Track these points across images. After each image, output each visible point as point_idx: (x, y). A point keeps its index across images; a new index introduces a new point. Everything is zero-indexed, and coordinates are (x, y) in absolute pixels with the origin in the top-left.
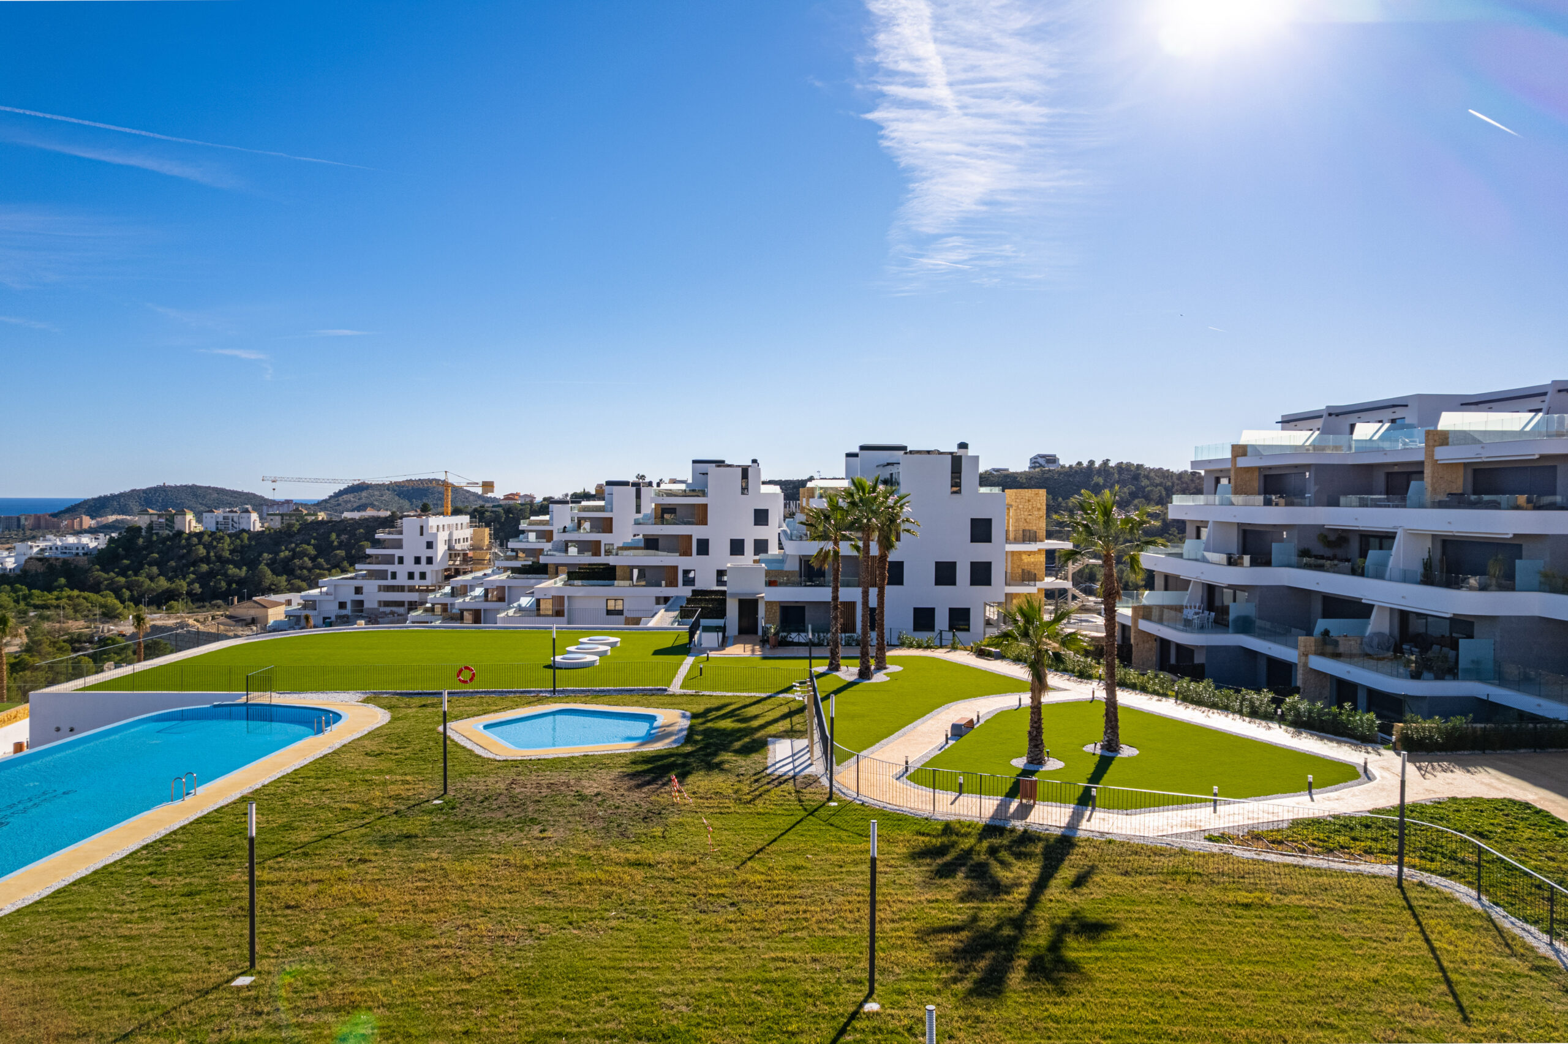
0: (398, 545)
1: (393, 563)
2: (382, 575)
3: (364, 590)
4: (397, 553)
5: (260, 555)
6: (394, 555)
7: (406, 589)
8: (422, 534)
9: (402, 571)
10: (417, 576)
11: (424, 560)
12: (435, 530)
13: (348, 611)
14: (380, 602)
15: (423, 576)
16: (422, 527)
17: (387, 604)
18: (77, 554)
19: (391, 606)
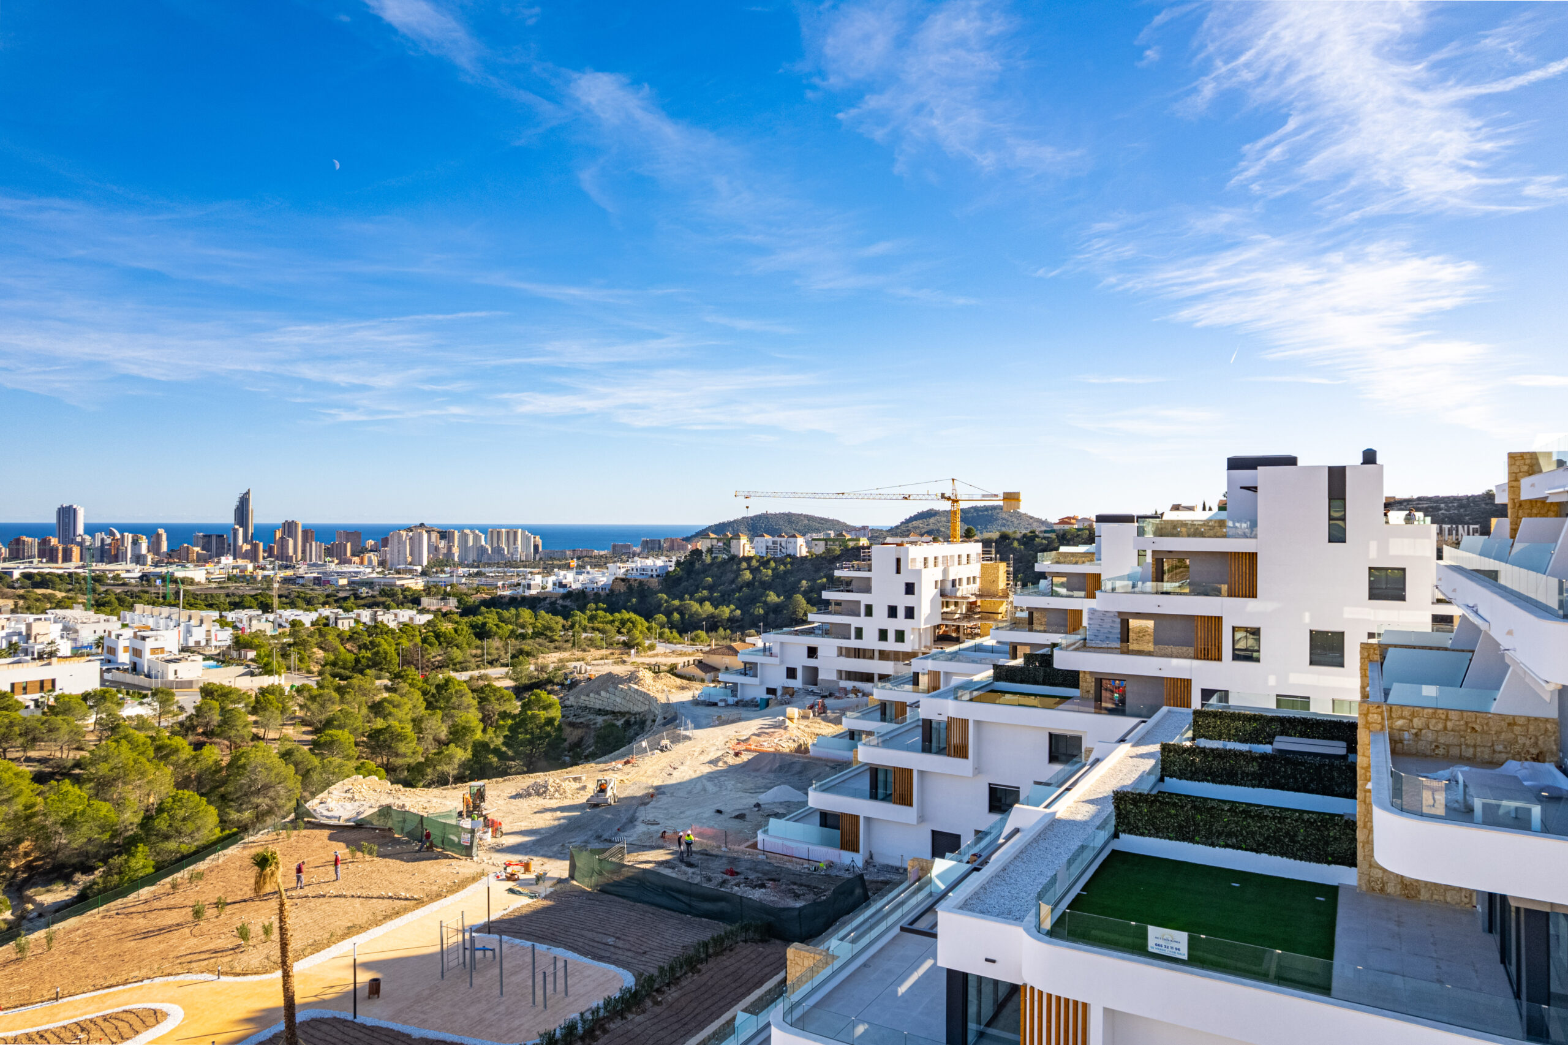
0: (866, 587)
1: (859, 615)
2: (842, 631)
3: (820, 653)
4: (864, 599)
5: (800, 581)
6: (858, 602)
7: (877, 654)
8: (898, 571)
9: (871, 626)
10: (891, 636)
11: (901, 612)
12: (919, 565)
13: (797, 683)
14: (840, 672)
15: (900, 636)
16: (898, 561)
17: (851, 676)
18: (652, 576)
19: (855, 680)
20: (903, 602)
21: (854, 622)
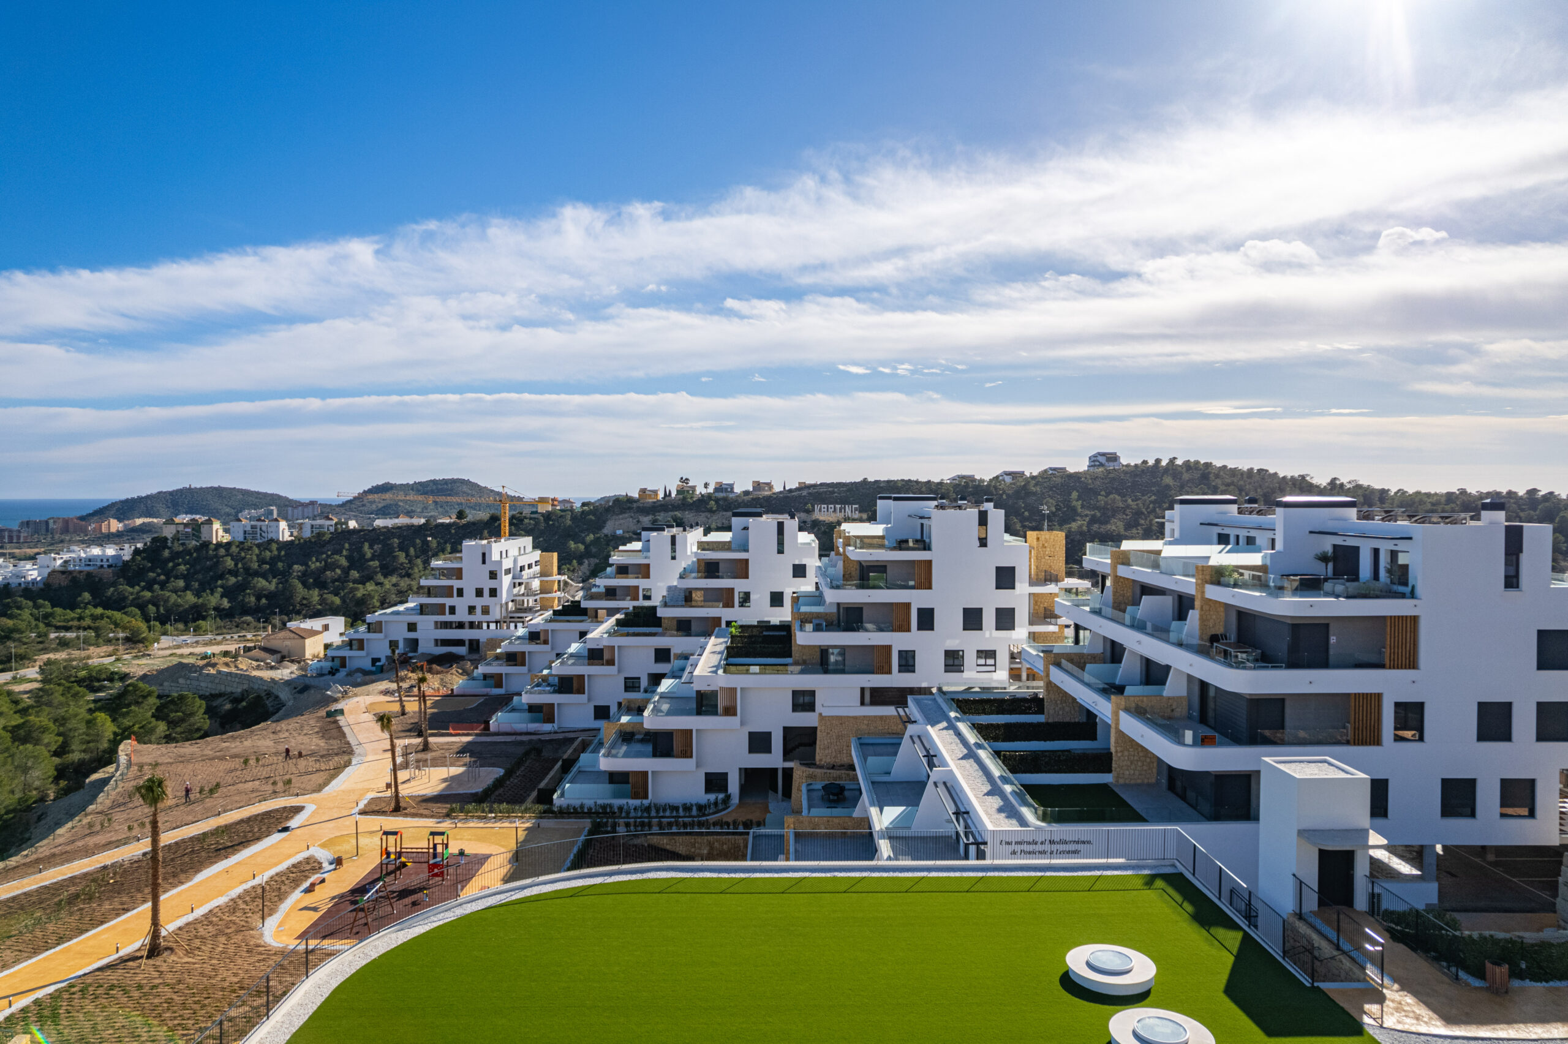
1: (452, 596)
4: (456, 584)
5: (290, 567)
6: (452, 587)
7: (467, 625)
8: (484, 562)
9: (462, 604)
10: (479, 610)
11: (486, 593)
12: (498, 557)
13: (399, 652)
15: (486, 611)
16: (484, 555)
18: (102, 566)
19: (449, 645)
20: (487, 585)
21: (448, 602)
